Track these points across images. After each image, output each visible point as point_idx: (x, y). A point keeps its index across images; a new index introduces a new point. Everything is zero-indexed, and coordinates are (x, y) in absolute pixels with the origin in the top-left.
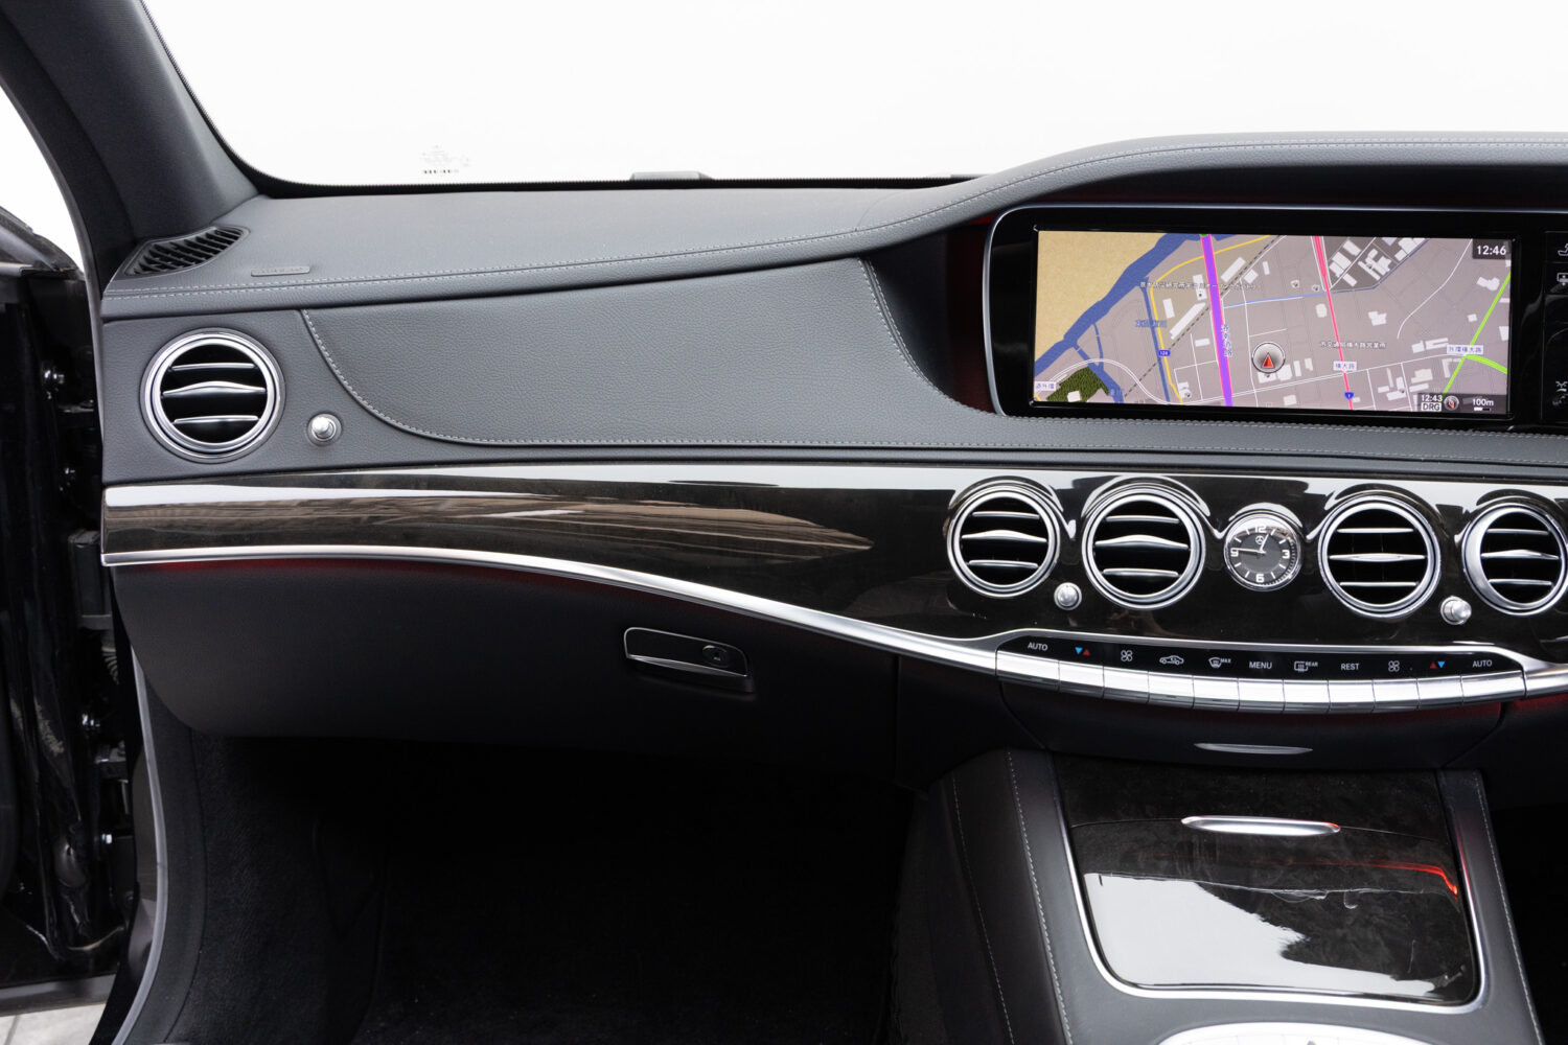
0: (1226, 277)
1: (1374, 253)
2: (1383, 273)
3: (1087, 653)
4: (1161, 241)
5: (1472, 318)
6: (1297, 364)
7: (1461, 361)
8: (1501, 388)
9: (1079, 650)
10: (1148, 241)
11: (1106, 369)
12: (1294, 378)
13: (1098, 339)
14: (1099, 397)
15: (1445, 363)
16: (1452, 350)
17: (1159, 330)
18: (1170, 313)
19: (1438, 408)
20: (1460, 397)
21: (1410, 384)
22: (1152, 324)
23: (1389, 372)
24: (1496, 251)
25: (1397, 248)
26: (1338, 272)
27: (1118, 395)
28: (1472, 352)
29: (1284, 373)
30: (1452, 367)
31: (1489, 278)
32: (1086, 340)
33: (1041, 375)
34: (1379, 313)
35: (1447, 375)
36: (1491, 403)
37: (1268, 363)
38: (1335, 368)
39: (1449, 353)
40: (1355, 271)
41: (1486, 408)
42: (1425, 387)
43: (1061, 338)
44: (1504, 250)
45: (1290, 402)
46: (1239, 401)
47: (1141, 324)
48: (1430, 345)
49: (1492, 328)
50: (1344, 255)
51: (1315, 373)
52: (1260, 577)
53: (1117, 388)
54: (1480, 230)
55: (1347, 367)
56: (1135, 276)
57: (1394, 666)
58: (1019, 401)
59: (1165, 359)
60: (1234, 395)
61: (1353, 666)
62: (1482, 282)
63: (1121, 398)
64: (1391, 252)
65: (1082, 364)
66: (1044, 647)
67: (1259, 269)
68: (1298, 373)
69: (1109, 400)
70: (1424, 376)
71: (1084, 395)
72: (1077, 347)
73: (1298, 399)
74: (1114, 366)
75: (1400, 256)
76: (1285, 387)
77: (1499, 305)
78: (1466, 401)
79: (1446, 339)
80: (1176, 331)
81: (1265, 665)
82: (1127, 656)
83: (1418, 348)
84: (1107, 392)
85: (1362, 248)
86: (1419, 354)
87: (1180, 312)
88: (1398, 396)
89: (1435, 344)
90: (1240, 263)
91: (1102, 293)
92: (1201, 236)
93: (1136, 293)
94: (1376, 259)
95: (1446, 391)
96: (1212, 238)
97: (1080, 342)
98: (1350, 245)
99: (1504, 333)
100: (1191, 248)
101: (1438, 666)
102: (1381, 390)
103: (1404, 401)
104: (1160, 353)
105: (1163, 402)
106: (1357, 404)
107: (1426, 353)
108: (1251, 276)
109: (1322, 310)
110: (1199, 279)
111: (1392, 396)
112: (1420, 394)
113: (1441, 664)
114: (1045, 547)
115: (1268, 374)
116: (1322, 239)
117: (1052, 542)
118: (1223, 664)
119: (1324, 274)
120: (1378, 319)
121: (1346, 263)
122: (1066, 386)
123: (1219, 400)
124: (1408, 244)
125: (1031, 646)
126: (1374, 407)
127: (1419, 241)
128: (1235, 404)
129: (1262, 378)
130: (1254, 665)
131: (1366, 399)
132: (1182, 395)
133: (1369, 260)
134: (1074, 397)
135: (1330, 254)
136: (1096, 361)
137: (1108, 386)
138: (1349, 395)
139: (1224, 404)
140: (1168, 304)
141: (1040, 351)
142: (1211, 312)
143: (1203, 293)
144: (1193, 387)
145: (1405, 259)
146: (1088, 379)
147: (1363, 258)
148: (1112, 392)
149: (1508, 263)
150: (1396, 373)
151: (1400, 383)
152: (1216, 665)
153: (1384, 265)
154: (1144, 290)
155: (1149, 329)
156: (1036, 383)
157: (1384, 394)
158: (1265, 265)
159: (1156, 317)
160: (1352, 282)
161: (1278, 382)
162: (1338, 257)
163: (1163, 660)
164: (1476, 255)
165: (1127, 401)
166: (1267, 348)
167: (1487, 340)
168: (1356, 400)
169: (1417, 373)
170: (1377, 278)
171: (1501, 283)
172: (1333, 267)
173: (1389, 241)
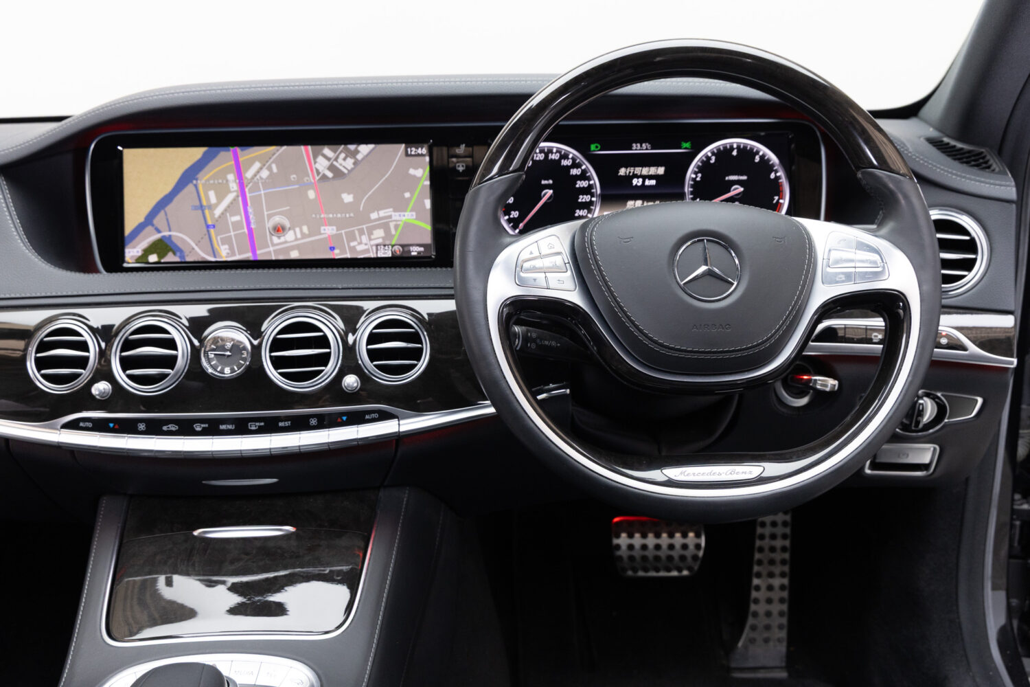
0: (249, 174)
1: (343, 155)
2: (349, 168)
3: (117, 427)
4: (205, 154)
5: (407, 195)
6: (298, 230)
7: (402, 224)
8: (428, 239)
9: (111, 425)
10: (196, 153)
11: (173, 239)
12: (296, 239)
13: (167, 220)
14: (170, 258)
15: (392, 225)
16: (396, 216)
17: (207, 212)
18: (213, 200)
19: (389, 254)
20: (403, 246)
21: (370, 239)
22: (202, 207)
23: (357, 233)
24: (419, 151)
25: (357, 152)
26: (321, 169)
27: (182, 256)
28: (408, 217)
29: (290, 236)
30: (396, 227)
31: (416, 168)
32: (159, 220)
33: (131, 244)
34: (349, 194)
35: (393, 232)
36: (422, 249)
37: (279, 230)
38: (322, 232)
39: (394, 218)
40: (332, 168)
41: (419, 253)
42: (380, 241)
43: (142, 219)
44: (424, 151)
45: (294, 255)
46: (262, 254)
47: (195, 208)
48: (382, 213)
49: (420, 201)
50: (325, 159)
51: (310, 235)
52: (227, 370)
53: (181, 251)
54: (410, 138)
55: (329, 230)
56: (189, 176)
57: (313, 422)
58: (114, 263)
59: (212, 231)
60: (258, 252)
61: (287, 424)
62: (412, 171)
63: (184, 257)
64: (354, 154)
65: (157, 236)
66: (90, 425)
67: (270, 169)
68: (299, 236)
69: (177, 259)
70: (379, 234)
71: (160, 256)
72: (153, 225)
73: (300, 253)
74: (178, 236)
75: (359, 157)
76: (291, 245)
77: (423, 186)
78: (406, 249)
79: (391, 210)
80: (218, 212)
81: (230, 427)
82: (142, 427)
83: (374, 216)
84: (175, 254)
85: (335, 152)
86: (376, 220)
87: (220, 198)
88: (364, 247)
89: (385, 213)
90: (257, 165)
91: (168, 189)
92: (231, 148)
93: (190, 187)
94: (345, 159)
95: (393, 243)
96: (238, 149)
97: (155, 221)
98: (327, 151)
99: (428, 203)
100: (225, 157)
101: (343, 420)
102: (353, 244)
103: (367, 251)
104: (208, 226)
105: (213, 259)
106: (338, 254)
107: (380, 219)
108: (265, 174)
109: (311, 194)
110: (231, 177)
111: (360, 248)
112: (377, 245)
113: (344, 418)
114: (87, 358)
115: (279, 237)
116: (309, 147)
117: (92, 354)
118: (203, 428)
119: (312, 170)
120: (348, 198)
121: (326, 163)
122: (147, 252)
123: (248, 256)
124: (365, 149)
125: (81, 424)
126: (348, 256)
127: (371, 146)
128: (260, 258)
129: (275, 240)
130: (223, 427)
131: (344, 251)
132: (224, 254)
133: (340, 160)
134: (153, 258)
135: (315, 157)
136: (166, 234)
137: (175, 250)
138: (332, 249)
139: (252, 259)
140: (212, 194)
141: (128, 229)
142: (240, 198)
143: (234, 186)
144: (231, 248)
145: (363, 159)
146: (161, 246)
147: (336, 159)
148: (178, 254)
149: (427, 159)
150: (361, 232)
151: (364, 239)
152: (198, 429)
153: (349, 163)
154: (196, 186)
155: (200, 212)
156: (127, 251)
157: (354, 247)
158: (274, 167)
159: (204, 203)
160: (330, 175)
161: (286, 242)
162: (320, 159)
163: (165, 428)
164: (407, 155)
165: (188, 259)
166: (278, 219)
167: (418, 208)
168: (337, 251)
169: (375, 232)
170: (346, 171)
171: (424, 171)
172: (318, 166)
173: (352, 147)
